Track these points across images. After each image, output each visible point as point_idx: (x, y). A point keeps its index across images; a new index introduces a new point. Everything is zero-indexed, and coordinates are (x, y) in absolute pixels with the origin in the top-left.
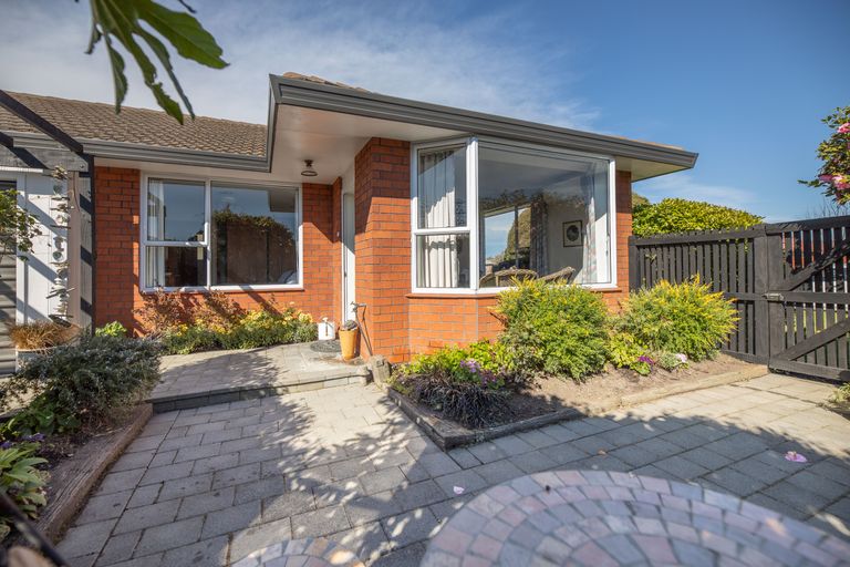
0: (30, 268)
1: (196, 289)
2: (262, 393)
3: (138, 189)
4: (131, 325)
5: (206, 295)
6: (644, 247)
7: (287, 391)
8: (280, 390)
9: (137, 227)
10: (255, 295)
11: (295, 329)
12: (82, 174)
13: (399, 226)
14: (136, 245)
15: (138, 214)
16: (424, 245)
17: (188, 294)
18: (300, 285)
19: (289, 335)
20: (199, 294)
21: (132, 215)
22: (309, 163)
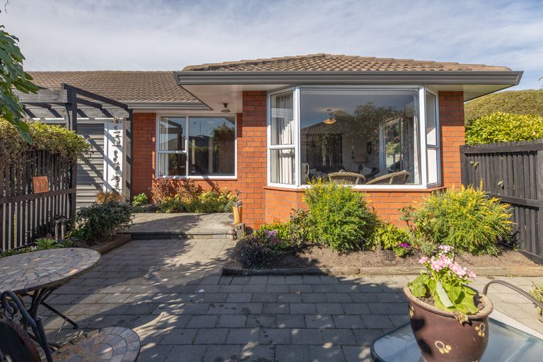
0: (109, 165)
1: (181, 177)
2: (180, 236)
3: (155, 124)
4: (150, 195)
5: (185, 180)
6: (470, 155)
7: (193, 238)
8: (189, 236)
9: (155, 142)
10: (209, 182)
11: (225, 204)
12: (127, 119)
13: (258, 144)
14: (153, 153)
15: (155, 137)
16: (279, 155)
17: (176, 180)
18: (235, 177)
19: (221, 207)
20: (182, 180)
21: (152, 137)
22: (226, 105)
